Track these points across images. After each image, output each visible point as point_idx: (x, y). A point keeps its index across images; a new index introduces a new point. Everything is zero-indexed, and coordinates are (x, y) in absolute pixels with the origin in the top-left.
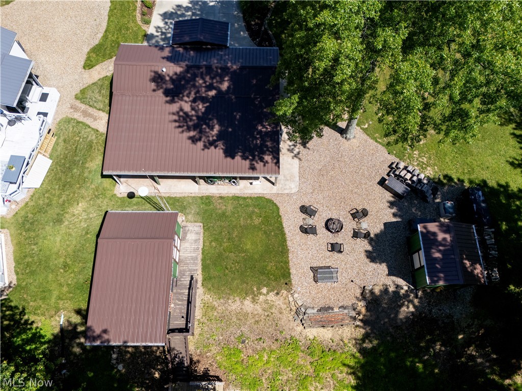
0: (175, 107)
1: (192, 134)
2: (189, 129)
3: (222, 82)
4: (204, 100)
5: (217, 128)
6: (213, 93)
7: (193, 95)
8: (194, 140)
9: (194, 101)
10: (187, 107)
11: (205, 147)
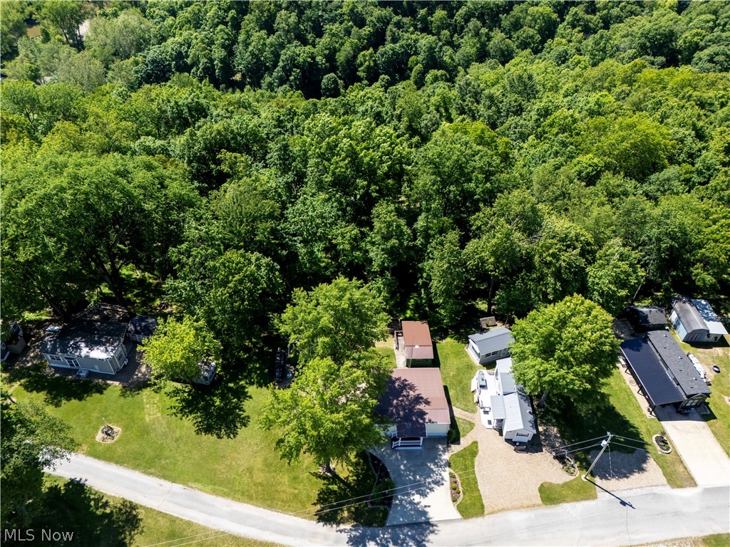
0: (417, 392)
1: (407, 383)
2: (409, 384)
3: (397, 403)
4: (404, 396)
5: (396, 385)
6: (400, 399)
7: (410, 397)
8: (405, 380)
9: (408, 396)
10: (411, 393)
11: (400, 378)
